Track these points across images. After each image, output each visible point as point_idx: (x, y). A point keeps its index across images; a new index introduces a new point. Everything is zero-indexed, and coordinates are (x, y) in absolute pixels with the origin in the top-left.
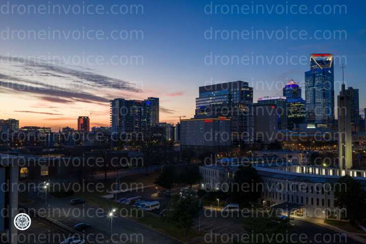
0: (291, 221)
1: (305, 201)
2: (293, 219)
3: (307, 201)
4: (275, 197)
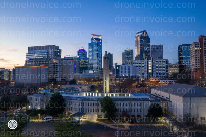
1: (87, 111)
2: (81, 121)
3: (89, 110)
4: (72, 110)
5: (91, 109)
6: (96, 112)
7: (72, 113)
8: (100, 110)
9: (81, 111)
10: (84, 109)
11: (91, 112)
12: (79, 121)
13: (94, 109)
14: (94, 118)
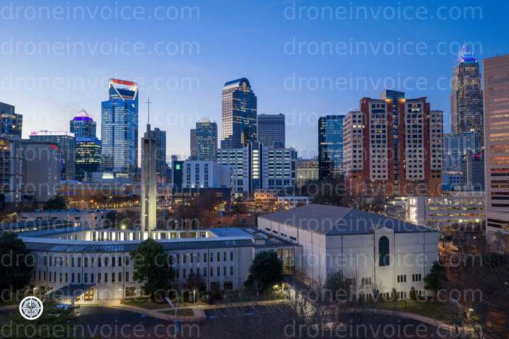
0: (76, 310)
1: (96, 279)
2: (78, 307)
3: (99, 278)
4: (53, 280)
5: (106, 274)
6: (120, 280)
7: (52, 288)
8: (131, 276)
9: (79, 281)
10: (86, 274)
11: (106, 281)
12: (71, 308)
13: (113, 274)
14: (115, 298)
